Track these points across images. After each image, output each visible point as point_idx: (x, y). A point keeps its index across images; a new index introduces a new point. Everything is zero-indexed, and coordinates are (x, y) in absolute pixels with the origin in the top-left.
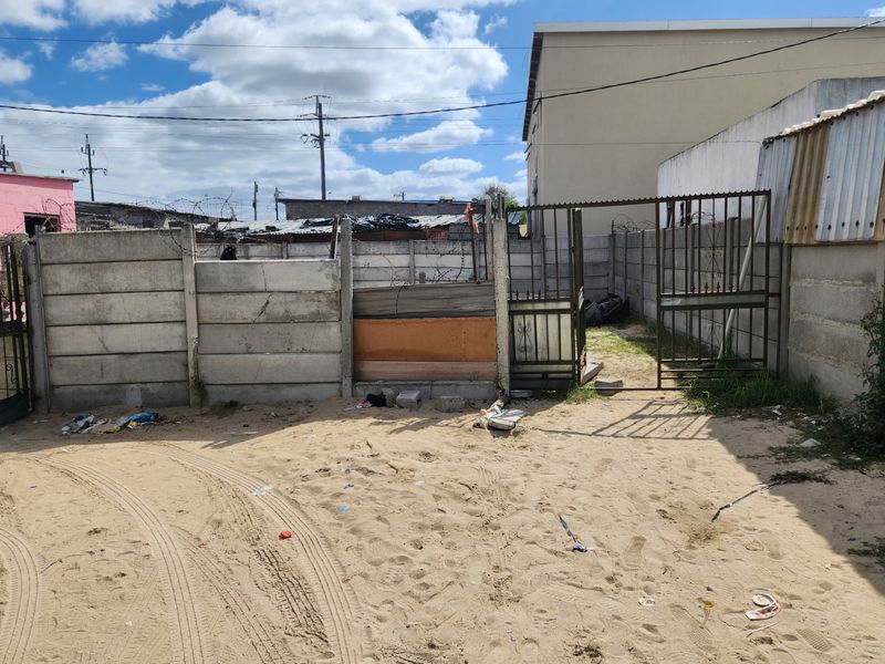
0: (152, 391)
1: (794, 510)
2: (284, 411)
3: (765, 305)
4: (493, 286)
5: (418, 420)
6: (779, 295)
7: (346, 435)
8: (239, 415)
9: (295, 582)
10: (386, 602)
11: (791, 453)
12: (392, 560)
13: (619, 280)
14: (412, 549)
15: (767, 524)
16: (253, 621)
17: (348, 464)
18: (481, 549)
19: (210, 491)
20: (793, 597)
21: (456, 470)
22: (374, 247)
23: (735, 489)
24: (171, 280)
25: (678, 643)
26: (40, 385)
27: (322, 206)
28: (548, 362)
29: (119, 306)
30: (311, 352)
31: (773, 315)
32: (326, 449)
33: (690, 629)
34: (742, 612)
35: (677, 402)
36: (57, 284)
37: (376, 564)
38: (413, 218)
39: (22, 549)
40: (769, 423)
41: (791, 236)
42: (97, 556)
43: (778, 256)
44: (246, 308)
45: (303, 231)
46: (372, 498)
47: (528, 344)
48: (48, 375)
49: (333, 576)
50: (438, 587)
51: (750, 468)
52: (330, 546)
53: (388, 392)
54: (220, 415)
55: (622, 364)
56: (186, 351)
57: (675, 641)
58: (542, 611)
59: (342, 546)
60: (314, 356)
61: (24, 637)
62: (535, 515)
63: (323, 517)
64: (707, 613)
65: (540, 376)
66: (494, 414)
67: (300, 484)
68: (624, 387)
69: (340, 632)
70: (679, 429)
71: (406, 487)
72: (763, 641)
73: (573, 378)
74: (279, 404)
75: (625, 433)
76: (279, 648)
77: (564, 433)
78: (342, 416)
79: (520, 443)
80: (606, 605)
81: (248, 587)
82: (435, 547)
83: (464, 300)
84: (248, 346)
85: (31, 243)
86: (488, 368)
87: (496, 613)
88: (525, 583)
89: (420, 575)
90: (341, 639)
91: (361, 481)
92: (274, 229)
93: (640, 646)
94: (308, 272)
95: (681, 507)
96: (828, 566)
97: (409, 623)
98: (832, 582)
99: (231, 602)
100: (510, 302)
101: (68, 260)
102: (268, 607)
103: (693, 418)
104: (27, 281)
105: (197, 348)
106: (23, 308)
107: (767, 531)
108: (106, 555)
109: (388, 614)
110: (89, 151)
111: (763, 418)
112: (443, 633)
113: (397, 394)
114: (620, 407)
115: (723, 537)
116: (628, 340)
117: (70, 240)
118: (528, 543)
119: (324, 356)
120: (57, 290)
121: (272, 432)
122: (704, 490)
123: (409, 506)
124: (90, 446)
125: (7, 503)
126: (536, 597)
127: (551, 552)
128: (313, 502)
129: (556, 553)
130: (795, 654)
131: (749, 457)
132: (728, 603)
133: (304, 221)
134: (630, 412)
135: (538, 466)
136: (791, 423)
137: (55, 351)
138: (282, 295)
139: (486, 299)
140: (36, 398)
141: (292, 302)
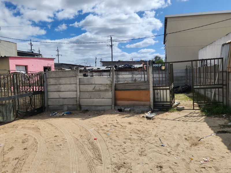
0: (69, 107)
1: (221, 140)
2: (99, 112)
3: (222, 88)
4: (149, 83)
5: (129, 115)
6: (226, 85)
7: (111, 118)
8: (88, 113)
9: (96, 149)
10: (116, 154)
11: (224, 126)
12: (118, 145)
13: (188, 81)
14: (123, 143)
15: (212, 143)
16: (87, 156)
17: (111, 124)
18: (139, 144)
19: (80, 129)
20: (214, 159)
21: (136, 127)
22: (123, 73)
23: (207, 134)
24: (74, 81)
25: (182, 167)
26: (46, 105)
27: (111, 63)
28: (164, 102)
29: (63, 88)
30: (105, 98)
31: (225, 90)
32: (107, 121)
33: (185, 164)
34: (200, 161)
35: (198, 113)
36: (50, 82)
37: (115, 146)
38: (133, 65)
39: (41, 139)
40: (221, 118)
41: (228, 70)
42: (56, 141)
43: (226, 75)
44: (90, 88)
45: (106, 69)
46: (116, 132)
47: (158, 97)
48: (47, 103)
49: (105, 147)
50: (128, 151)
51: (212, 129)
52: (105, 142)
53: (123, 108)
54: (84, 113)
55: (185, 103)
56: (77, 98)
57: (181, 166)
58: (151, 158)
59: (108, 142)
60: (105, 99)
61: (41, 156)
62: (154, 138)
63: (104, 136)
64: (191, 161)
65: (162, 105)
66: (148, 114)
67: (100, 128)
68: (185, 109)
69: (105, 159)
70: (196, 119)
71: (124, 130)
72: (203, 168)
73: (170, 106)
74: (97, 111)
75: (181, 120)
76: (92, 161)
77: (165, 119)
78: (111, 114)
79: (153, 121)
80: (167, 158)
81: (87, 149)
82: (128, 144)
83: (142, 86)
84: (91, 97)
85: (45, 73)
86: (147, 103)
87: (140, 158)
88: (148, 152)
89: (124, 149)
90: (105, 160)
91: (114, 128)
92: (99, 69)
93: (172, 167)
94: (104, 80)
95: (191, 138)
96: (225, 153)
97: (120, 158)
98: (225, 156)
99: (83, 152)
100: (153, 87)
101: (52, 77)
102: (90, 153)
103: (201, 117)
104: (44, 82)
105: (79, 97)
106: (43, 88)
107: (212, 144)
108: (58, 141)
109: (116, 156)
110: (58, 51)
111: (220, 117)
112: (128, 161)
113: (125, 109)
114: (182, 114)
115: (200, 145)
116: (188, 97)
117: (53, 73)
118: (151, 144)
119: (108, 99)
120: (50, 84)
121: (95, 117)
122: (198, 134)
123: (124, 134)
124: (56, 119)
125: (38, 130)
126: (150, 155)
127: (156, 146)
128: (102, 132)
129: (157, 146)
130: (210, 171)
131: (213, 127)
132: (197, 159)
133: (106, 67)
134: (184, 115)
135: (157, 127)
136: (227, 119)
137: (49, 98)
138: (98, 85)
139: (147, 86)
140: (45, 108)
141: (101, 86)
